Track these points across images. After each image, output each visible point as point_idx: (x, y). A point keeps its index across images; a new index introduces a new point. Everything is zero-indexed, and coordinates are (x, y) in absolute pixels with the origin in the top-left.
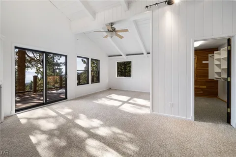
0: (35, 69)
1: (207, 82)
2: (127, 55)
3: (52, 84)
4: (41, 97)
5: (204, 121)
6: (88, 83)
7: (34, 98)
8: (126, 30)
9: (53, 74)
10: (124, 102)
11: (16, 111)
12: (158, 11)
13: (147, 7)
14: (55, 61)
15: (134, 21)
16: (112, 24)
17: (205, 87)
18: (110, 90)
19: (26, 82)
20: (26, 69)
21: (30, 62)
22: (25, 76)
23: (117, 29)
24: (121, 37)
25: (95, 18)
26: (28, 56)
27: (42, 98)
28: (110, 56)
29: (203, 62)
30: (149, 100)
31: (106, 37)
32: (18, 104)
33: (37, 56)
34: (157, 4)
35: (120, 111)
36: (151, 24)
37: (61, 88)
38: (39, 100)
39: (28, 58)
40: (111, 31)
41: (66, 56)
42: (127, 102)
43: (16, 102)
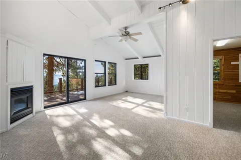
0: (62, 72)
1: (236, 86)
2: (144, 58)
3: (75, 86)
4: (63, 97)
5: (225, 129)
6: (105, 86)
7: (57, 98)
8: (140, 33)
9: (76, 77)
10: (138, 105)
11: (45, 107)
12: (171, 12)
13: (160, 8)
14: (78, 64)
15: (148, 23)
16: (126, 28)
17: (234, 91)
18: (127, 92)
19: (54, 84)
20: (54, 72)
21: (57, 66)
22: (53, 78)
23: (131, 33)
24: (136, 40)
25: (110, 24)
26: (56, 61)
27: (65, 98)
28: (126, 59)
29: (232, 63)
30: (162, 103)
31: (121, 41)
32: (46, 103)
33: (63, 61)
34: (170, 4)
35: (133, 113)
36: (165, 26)
37: (82, 89)
38: (62, 99)
39: (56, 63)
40: (125, 35)
41: (85, 60)
42: (142, 105)
43: (45, 101)
